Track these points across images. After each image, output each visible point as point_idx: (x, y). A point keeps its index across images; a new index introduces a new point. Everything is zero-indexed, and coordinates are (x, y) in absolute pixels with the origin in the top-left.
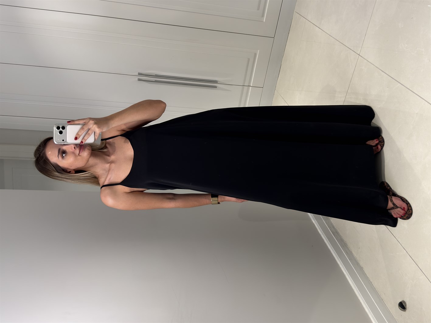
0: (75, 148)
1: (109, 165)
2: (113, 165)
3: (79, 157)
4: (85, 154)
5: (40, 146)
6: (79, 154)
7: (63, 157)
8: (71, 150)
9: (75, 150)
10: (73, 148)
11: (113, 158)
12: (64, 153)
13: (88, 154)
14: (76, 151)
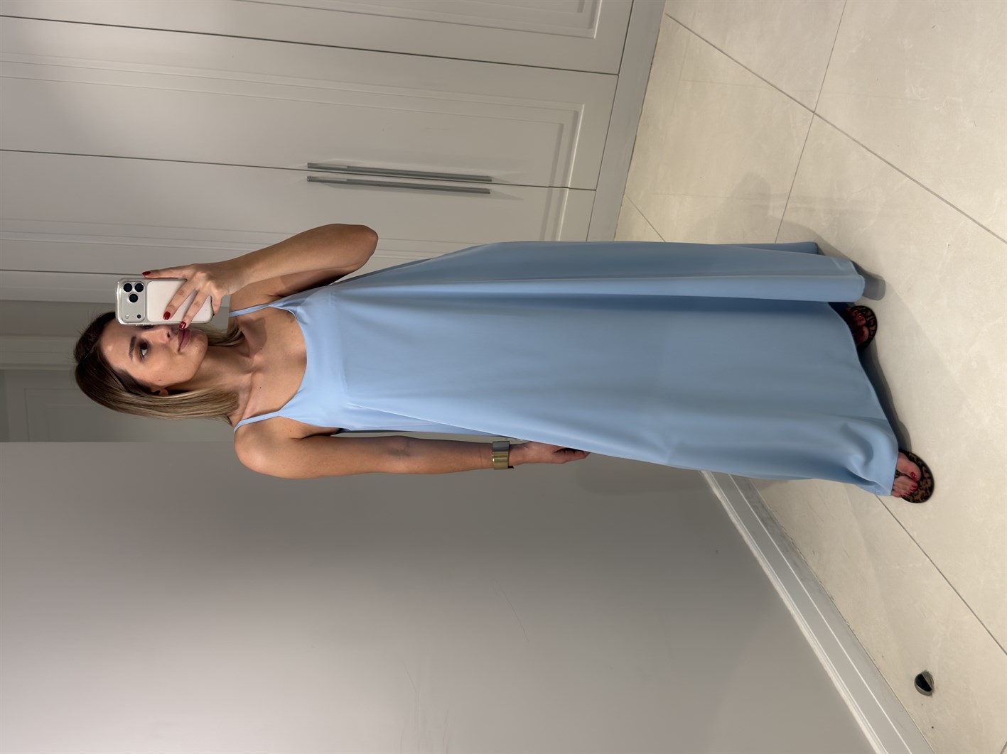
0: (168, 336)
1: (249, 375)
2: (259, 377)
3: (179, 358)
4: (194, 350)
5: (89, 330)
6: (179, 350)
7: (141, 358)
8: (161, 341)
9: (171, 339)
10: (166, 337)
11: (257, 359)
12: (144, 349)
13: (200, 351)
14: (172, 342)
